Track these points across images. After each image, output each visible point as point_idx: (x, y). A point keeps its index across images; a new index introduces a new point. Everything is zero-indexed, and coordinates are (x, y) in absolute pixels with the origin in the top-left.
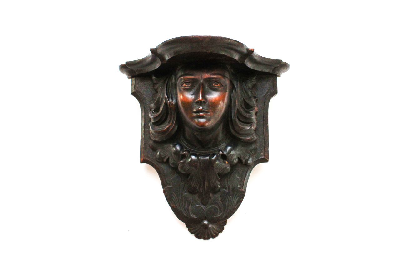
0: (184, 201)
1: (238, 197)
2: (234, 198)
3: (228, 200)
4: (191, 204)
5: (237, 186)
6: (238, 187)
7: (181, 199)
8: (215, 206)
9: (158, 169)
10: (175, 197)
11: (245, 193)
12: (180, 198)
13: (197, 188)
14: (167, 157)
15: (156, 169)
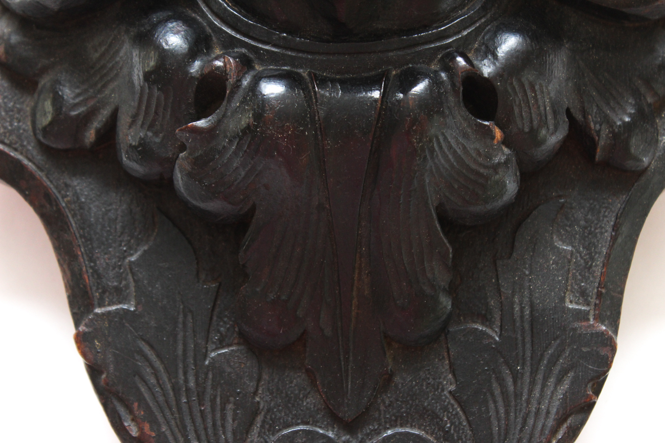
0: (213, 401)
1: (571, 374)
2: (546, 379)
3: (504, 393)
4: (259, 419)
5: (563, 300)
6: (565, 310)
7: (192, 384)
8: (416, 432)
9: (48, 196)
10: (156, 374)
11: (613, 349)
12: (186, 381)
13: (300, 313)
14: (105, 113)
15: (32, 203)
